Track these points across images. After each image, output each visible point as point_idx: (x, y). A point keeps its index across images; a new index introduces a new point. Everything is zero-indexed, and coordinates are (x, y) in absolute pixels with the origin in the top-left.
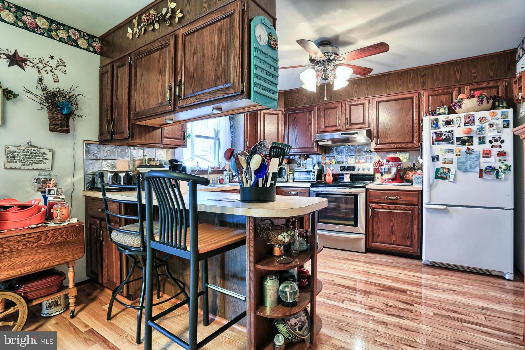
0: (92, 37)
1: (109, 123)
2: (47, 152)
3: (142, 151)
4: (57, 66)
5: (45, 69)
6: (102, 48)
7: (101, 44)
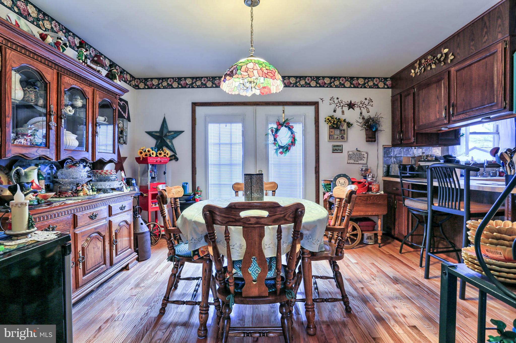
0: (386, 79)
1: (399, 133)
2: (365, 153)
3: (421, 150)
4: (369, 103)
5: (363, 107)
6: (392, 84)
7: (392, 81)
